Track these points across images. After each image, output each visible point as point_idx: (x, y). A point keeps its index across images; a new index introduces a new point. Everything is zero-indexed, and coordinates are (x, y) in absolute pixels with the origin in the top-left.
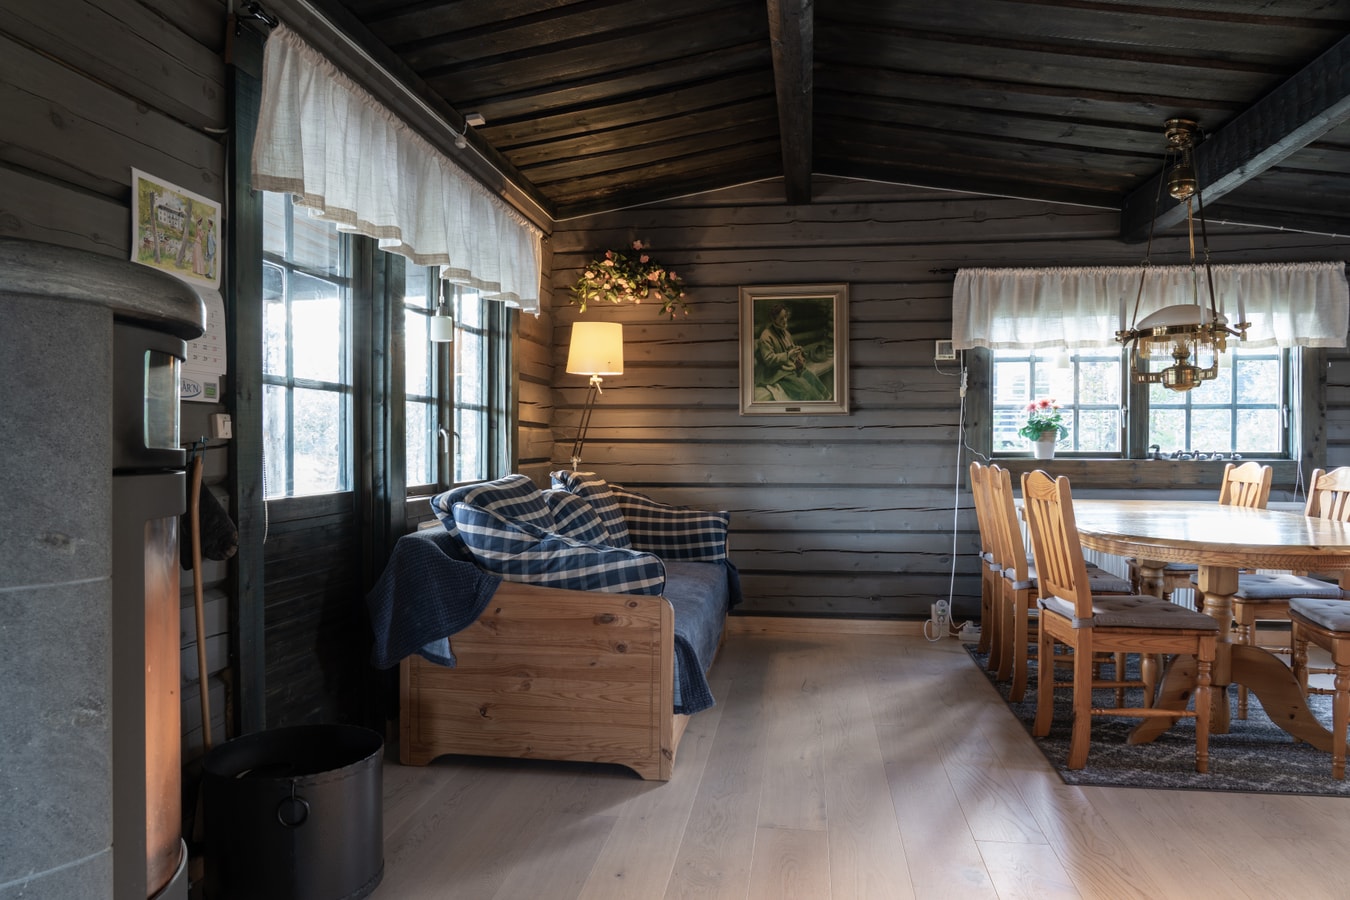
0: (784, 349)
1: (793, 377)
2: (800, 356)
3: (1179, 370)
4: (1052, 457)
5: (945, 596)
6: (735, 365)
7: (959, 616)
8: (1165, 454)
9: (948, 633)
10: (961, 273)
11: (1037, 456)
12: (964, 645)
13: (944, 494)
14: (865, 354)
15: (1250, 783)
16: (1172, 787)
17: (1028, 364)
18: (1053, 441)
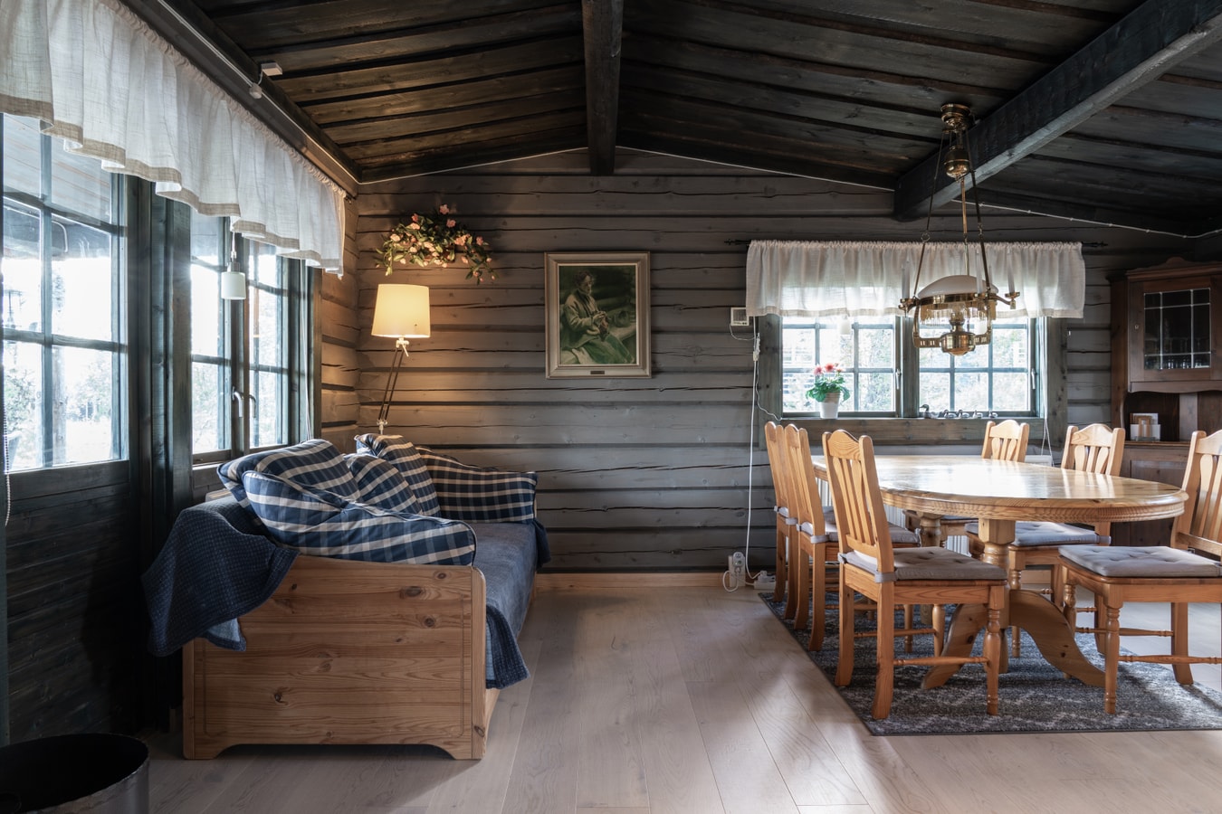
0: (588, 314)
1: (598, 342)
2: (604, 321)
3: (957, 335)
4: (836, 417)
5: (741, 548)
6: (541, 329)
7: (754, 567)
8: (933, 413)
9: (743, 582)
10: (754, 245)
11: (822, 416)
12: (760, 594)
13: (739, 452)
14: (665, 320)
15: (1037, 723)
16: (969, 732)
17: (813, 330)
18: (837, 402)
